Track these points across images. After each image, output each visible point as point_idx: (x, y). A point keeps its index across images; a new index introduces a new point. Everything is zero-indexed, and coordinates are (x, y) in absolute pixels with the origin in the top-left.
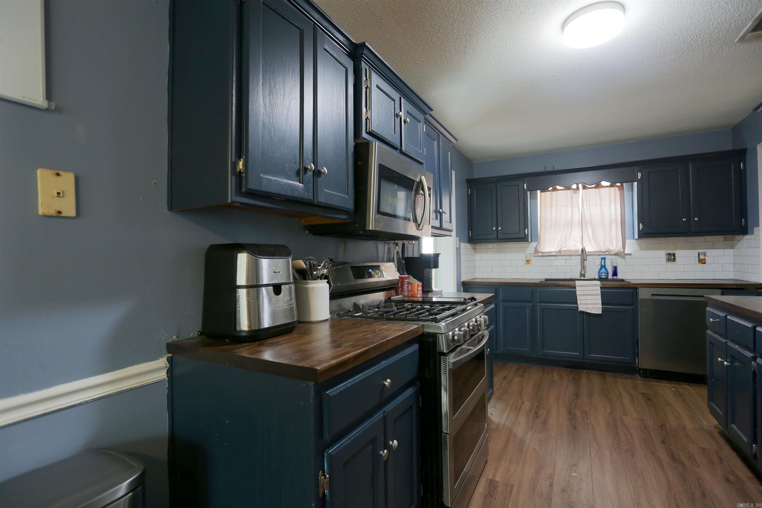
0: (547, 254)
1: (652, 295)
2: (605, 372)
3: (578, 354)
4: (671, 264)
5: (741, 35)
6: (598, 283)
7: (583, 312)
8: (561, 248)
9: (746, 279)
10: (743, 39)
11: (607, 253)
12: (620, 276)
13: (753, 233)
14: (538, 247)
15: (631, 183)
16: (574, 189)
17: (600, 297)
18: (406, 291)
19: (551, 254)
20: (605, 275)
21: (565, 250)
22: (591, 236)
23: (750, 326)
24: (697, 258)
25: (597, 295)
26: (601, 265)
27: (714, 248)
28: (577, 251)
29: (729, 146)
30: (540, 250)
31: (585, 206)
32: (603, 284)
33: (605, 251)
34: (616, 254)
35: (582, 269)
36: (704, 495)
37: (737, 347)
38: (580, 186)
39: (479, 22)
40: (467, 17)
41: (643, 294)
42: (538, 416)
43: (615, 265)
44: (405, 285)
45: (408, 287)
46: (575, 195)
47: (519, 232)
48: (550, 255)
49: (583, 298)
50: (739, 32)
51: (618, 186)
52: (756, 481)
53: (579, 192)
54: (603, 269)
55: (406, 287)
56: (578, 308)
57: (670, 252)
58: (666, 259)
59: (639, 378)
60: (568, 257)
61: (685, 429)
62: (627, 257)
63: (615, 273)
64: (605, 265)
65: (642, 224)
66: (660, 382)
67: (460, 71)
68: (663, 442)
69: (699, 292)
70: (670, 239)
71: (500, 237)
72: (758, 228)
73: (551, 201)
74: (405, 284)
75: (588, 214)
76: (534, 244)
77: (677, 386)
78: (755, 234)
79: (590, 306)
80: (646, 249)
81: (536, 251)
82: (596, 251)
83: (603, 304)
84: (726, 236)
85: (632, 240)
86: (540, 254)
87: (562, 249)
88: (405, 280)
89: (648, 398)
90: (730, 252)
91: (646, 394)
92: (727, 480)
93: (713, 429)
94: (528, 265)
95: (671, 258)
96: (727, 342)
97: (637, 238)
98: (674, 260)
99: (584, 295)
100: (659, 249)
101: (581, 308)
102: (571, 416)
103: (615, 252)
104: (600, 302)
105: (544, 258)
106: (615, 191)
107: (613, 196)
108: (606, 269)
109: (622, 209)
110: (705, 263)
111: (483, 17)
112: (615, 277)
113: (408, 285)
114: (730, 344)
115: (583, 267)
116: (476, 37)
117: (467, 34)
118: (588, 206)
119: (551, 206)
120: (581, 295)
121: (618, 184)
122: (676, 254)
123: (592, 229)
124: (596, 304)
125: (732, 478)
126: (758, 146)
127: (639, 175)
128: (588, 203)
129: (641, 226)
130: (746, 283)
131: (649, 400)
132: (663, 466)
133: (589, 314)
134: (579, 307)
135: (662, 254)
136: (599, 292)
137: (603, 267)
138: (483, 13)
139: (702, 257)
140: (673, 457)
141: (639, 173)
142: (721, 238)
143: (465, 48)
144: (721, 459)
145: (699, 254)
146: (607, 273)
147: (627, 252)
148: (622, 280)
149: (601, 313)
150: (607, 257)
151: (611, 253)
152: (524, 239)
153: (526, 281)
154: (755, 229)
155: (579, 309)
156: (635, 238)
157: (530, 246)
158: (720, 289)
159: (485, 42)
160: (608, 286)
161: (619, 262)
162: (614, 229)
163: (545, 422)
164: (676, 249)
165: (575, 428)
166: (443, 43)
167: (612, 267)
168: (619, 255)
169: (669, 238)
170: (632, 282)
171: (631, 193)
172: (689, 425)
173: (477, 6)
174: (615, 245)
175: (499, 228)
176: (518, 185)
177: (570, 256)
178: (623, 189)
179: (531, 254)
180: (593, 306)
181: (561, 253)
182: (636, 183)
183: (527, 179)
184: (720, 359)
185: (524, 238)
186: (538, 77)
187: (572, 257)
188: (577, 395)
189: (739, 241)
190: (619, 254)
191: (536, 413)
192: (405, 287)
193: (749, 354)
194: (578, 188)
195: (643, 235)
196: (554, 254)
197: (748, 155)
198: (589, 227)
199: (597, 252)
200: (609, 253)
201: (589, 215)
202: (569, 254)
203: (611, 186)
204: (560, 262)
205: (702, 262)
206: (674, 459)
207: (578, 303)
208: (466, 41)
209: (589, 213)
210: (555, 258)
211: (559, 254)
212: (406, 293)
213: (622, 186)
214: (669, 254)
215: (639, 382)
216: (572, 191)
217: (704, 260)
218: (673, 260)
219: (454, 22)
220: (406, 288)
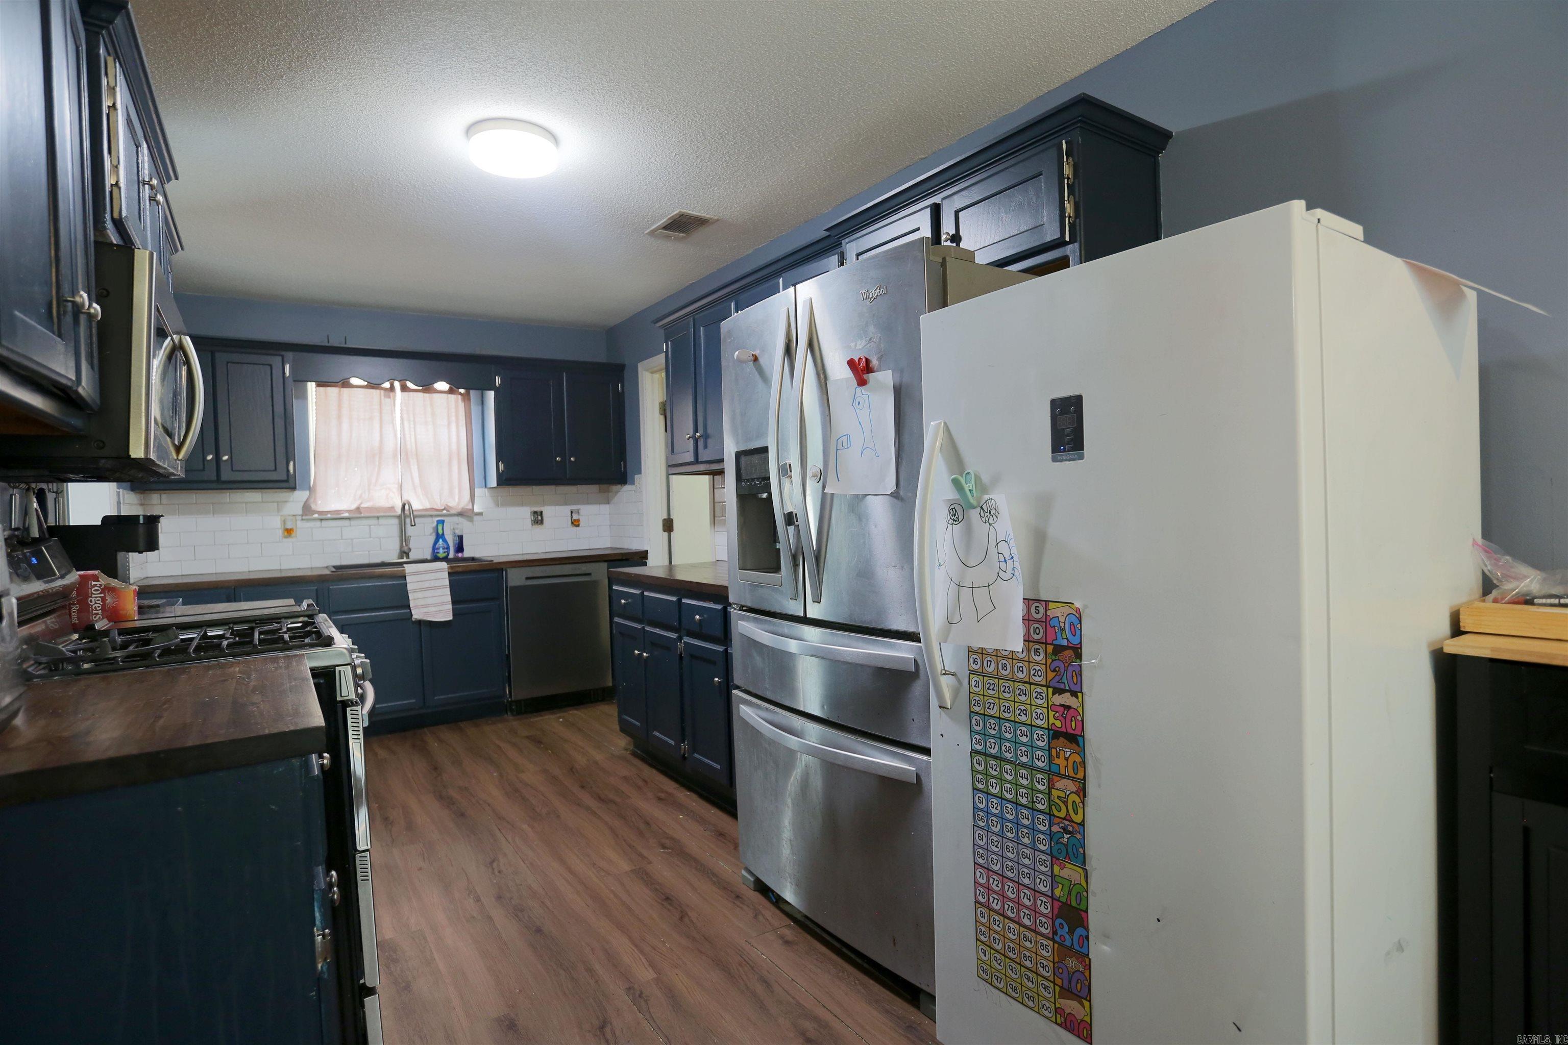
0: (331, 514)
1: (527, 578)
2: (460, 723)
3: (414, 701)
4: (537, 528)
5: (653, 227)
6: (444, 565)
7: (420, 622)
8: (361, 503)
9: (626, 547)
10: (653, 233)
11: (445, 512)
12: (467, 553)
13: (633, 483)
14: (312, 500)
15: (481, 391)
16: (385, 389)
17: (448, 591)
18: (98, 609)
19: (340, 514)
20: (445, 552)
21: (368, 508)
22: (417, 480)
23: (674, 600)
24: (569, 518)
25: (443, 587)
26: (437, 534)
27: (588, 504)
28: (392, 508)
29: (601, 357)
30: (313, 507)
31: (406, 423)
32: (451, 568)
33: (443, 508)
34: (461, 514)
35: (404, 543)
36: (647, 823)
37: (657, 631)
38: (397, 384)
39: (337, 54)
40: (319, 35)
41: (515, 578)
42: (392, 822)
43: (458, 532)
44: (93, 596)
45: (104, 599)
46: (388, 400)
47: (274, 468)
48: (337, 517)
49: (420, 595)
50: (652, 224)
51: (461, 394)
52: (682, 789)
53: (395, 396)
54: (441, 540)
55: (99, 599)
56: (412, 615)
57: (536, 509)
58: (532, 520)
59: (511, 718)
60: (374, 521)
61: (596, 763)
62: (476, 518)
63: (460, 548)
64: (443, 534)
65: (502, 463)
66: (541, 716)
67: (234, 108)
68: (583, 787)
69: (584, 568)
70: (537, 489)
71: (225, 476)
72: (639, 475)
73: (340, 406)
74: (92, 593)
75: (410, 438)
76: (300, 496)
77: (562, 714)
78: (636, 483)
79: (432, 609)
80: (505, 504)
81: (307, 509)
82: (425, 508)
83: (454, 602)
84: (601, 485)
85: (483, 489)
86: (316, 516)
87: (363, 506)
88: (93, 583)
89: (537, 741)
90: (605, 508)
91: (531, 736)
92: (660, 799)
93: (623, 752)
94: (290, 540)
95: (538, 519)
96: (644, 628)
97: (495, 485)
98: (541, 522)
99: (421, 590)
100: (522, 504)
101: (417, 615)
102: (447, 801)
103: (459, 511)
104: (449, 599)
105: (324, 522)
106: (457, 402)
107: (453, 410)
108: (445, 541)
109: (469, 435)
110: (578, 526)
111: (348, 51)
112: (460, 555)
113: (102, 595)
114: (648, 628)
115: (404, 538)
116: (314, 72)
117: (298, 58)
118: (412, 423)
119: (339, 417)
120: (415, 591)
121: (462, 391)
122: (544, 513)
123: (418, 468)
124: (443, 604)
125: (662, 795)
126: (639, 365)
127: (498, 380)
128: (412, 419)
129: (501, 467)
130: (626, 551)
131: (540, 742)
132: (596, 813)
133: (430, 623)
134: (413, 612)
135: (525, 513)
136: (447, 582)
137: (439, 536)
138: (354, 46)
139: (575, 517)
140: (600, 799)
141: (497, 378)
142: (594, 488)
143: (278, 77)
144: (645, 781)
145: (572, 512)
146: (447, 548)
147: (476, 510)
148: (473, 559)
149: (451, 618)
150: (446, 519)
151: (452, 512)
152: (288, 483)
153: (284, 574)
154: (636, 476)
155: (413, 617)
156: (489, 486)
157: (291, 499)
158: (606, 561)
159: (325, 88)
160: (460, 569)
161: (465, 527)
162: (455, 468)
163: (410, 826)
164: (544, 504)
165: (463, 815)
166: (232, 47)
167: (455, 536)
168: (465, 516)
169: (535, 488)
170: (496, 560)
171: (480, 408)
172: (599, 756)
173: (348, 31)
174: (457, 500)
175: (223, 456)
176: (271, 366)
177: (378, 518)
178: (469, 399)
179: (294, 515)
180: (438, 608)
181: (361, 513)
182: (491, 395)
183: (289, 355)
184: (636, 652)
185: (287, 481)
186: (389, 180)
187: (382, 521)
188: (436, 768)
189: (617, 492)
190: (466, 514)
191: (386, 819)
192: (93, 599)
193: (674, 636)
194: (392, 388)
195: (504, 480)
196: (346, 515)
197: (627, 374)
198: (413, 462)
199: (426, 510)
200: (448, 511)
201: (413, 440)
202: (377, 515)
203: (451, 391)
204: (356, 530)
205: (575, 523)
206: (603, 800)
207: (412, 604)
208: (288, 68)
209: (413, 437)
210: (347, 522)
211: (357, 515)
212: (97, 614)
213: (468, 394)
214: (535, 513)
215: (514, 723)
216: (381, 393)
217: (578, 520)
218: (539, 522)
219: (286, 29)
220: (98, 602)
